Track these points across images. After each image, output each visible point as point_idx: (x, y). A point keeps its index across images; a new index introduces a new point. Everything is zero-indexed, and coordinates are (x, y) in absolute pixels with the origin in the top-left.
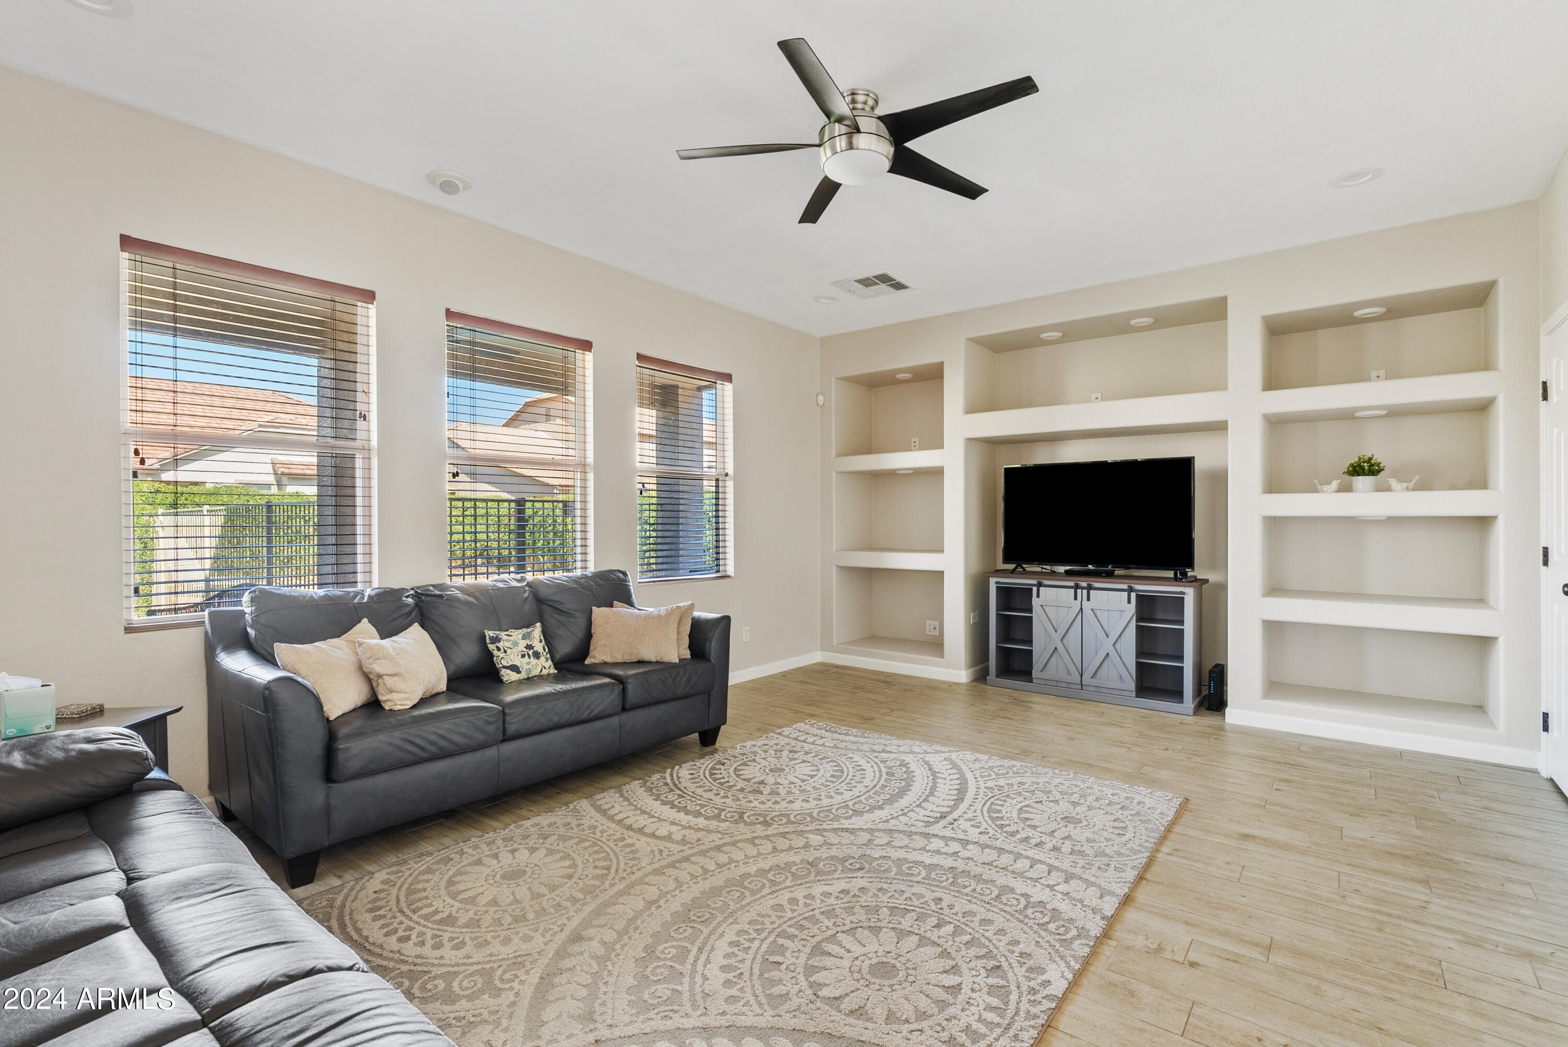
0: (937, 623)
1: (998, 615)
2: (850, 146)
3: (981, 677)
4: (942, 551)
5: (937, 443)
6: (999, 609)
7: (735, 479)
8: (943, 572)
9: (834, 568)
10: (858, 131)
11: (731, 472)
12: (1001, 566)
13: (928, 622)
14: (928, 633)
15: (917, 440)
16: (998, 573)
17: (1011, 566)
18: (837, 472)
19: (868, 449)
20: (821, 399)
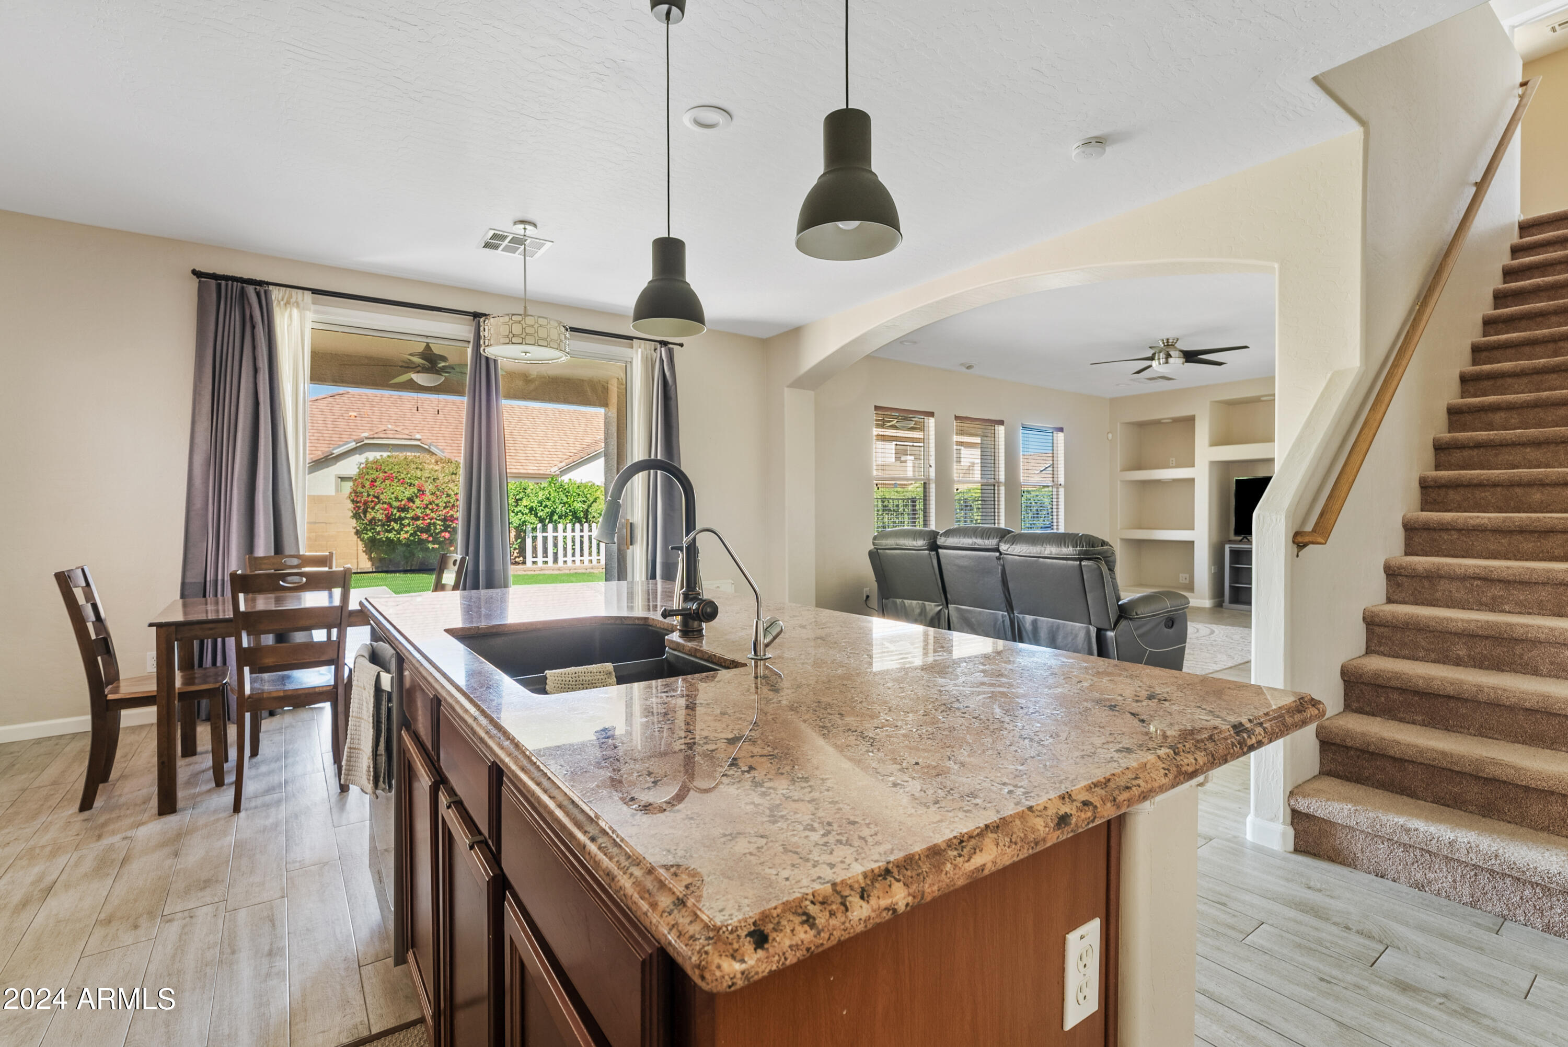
0: (1187, 576)
1: (1231, 567)
2: (1167, 362)
3: (1219, 604)
4: (1194, 529)
5: (1190, 463)
6: (1231, 563)
7: (1066, 487)
8: (1193, 542)
9: (1119, 540)
10: (1171, 357)
11: (1063, 483)
12: (1233, 537)
13: (1181, 575)
14: (1181, 581)
15: (1174, 459)
16: (1230, 542)
17: (1240, 538)
18: (1122, 481)
19: (1139, 467)
20: (1110, 436)
